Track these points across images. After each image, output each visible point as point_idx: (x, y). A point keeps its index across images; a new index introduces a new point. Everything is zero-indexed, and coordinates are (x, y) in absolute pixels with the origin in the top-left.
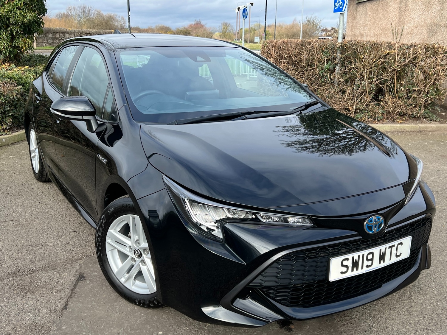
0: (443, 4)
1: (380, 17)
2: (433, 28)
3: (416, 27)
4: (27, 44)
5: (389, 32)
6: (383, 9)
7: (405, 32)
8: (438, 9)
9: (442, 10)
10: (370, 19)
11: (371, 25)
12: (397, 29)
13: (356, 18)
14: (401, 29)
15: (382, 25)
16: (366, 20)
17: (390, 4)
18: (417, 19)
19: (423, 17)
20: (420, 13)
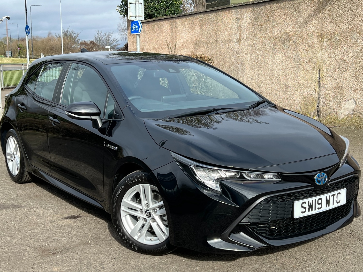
0: (202, 27)
1: (157, 35)
2: (197, 44)
3: (186, 43)
6: (158, 29)
7: (177, 46)
8: (199, 30)
9: (202, 31)
10: (148, 36)
11: (150, 41)
12: (171, 44)
14: (174, 44)
15: (159, 41)
18: (185, 37)
19: (190, 36)
20: (187, 33)
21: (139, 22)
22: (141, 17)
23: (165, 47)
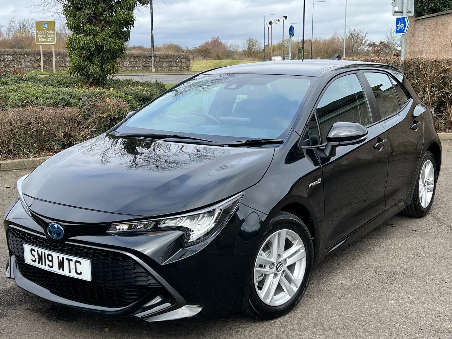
1: (439, 34)
4: (115, 68)
5: (449, 49)
6: (442, 26)
10: (429, 36)
11: (431, 42)
13: (414, 35)
15: (441, 42)
16: (424, 38)
17: (449, 21)
21: (406, 19)
22: (410, 12)
23: (449, 50)
